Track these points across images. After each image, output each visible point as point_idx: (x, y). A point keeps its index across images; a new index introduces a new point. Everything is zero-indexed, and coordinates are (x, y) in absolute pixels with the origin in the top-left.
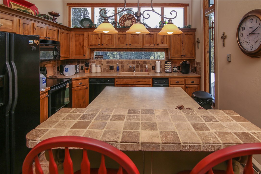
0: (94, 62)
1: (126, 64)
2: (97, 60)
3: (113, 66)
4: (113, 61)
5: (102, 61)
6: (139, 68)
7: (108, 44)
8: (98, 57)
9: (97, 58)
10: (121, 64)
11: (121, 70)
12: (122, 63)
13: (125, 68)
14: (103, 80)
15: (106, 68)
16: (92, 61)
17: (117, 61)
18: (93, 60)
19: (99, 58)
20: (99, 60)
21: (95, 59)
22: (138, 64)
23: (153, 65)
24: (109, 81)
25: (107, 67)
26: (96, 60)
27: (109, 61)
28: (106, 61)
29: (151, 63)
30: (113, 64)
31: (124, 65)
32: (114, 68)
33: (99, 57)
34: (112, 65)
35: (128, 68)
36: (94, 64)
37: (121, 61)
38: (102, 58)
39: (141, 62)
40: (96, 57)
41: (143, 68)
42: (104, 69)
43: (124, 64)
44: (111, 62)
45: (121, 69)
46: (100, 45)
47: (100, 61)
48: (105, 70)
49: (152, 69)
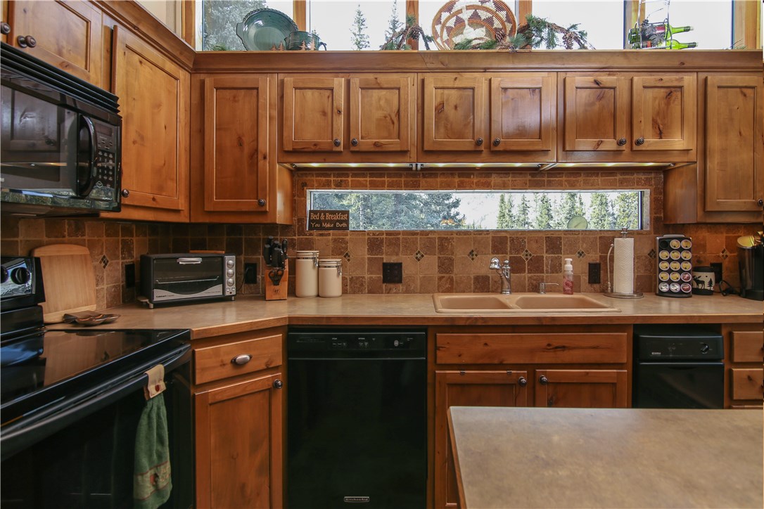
0: (308, 245)
1: (460, 253)
2: (321, 235)
3: (400, 265)
4: (401, 236)
5: (348, 237)
6: (527, 275)
7: (382, 141)
8: (326, 221)
9: (319, 222)
10: (440, 252)
11: (439, 286)
12: (442, 248)
13: (458, 272)
14: (368, 338)
15: (367, 276)
16: (296, 238)
17: (419, 237)
18: (302, 232)
19: (331, 221)
20: (331, 232)
21: (311, 228)
22: (522, 255)
23: (594, 257)
24: (396, 343)
25: (370, 272)
26: (315, 232)
27: (382, 241)
28: (367, 237)
29: (581, 250)
30: (397, 254)
31: (451, 260)
32: (404, 275)
33: (328, 216)
34: (393, 259)
35: (472, 276)
36: (310, 253)
37: (436, 236)
38: (341, 222)
39: (534, 246)
40: (313, 217)
41: (545, 275)
42: (357, 278)
43: (453, 254)
44: (390, 244)
45: (440, 279)
46: (341, 148)
47: (335, 241)
48: (362, 285)
49: (585, 278)
